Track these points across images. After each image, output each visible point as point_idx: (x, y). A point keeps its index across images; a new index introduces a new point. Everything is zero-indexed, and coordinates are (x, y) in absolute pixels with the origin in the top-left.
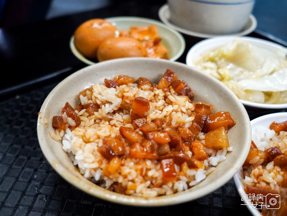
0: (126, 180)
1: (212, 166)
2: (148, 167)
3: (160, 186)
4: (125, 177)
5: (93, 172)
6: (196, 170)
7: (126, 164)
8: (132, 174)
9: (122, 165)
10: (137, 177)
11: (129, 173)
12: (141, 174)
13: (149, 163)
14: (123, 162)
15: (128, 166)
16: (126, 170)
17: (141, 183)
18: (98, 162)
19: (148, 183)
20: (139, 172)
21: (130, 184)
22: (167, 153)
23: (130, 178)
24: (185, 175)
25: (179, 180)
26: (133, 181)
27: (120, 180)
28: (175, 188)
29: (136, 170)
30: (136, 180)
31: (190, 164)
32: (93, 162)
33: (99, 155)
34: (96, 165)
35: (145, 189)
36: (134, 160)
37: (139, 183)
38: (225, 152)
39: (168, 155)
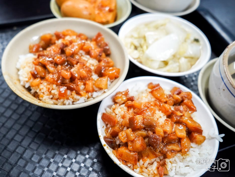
0: (40, 91)
1: (92, 97)
2: (53, 88)
3: (57, 99)
4: (40, 90)
5: (25, 83)
6: (81, 97)
7: (43, 84)
8: (44, 89)
9: (41, 83)
10: (46, 92)
11: (43, 89)
12: (48, 91)
13: (54, 86)
14: (42, 82)
15: (43, 85)
16: (41, 86)
17: (47, 95)
18: (28, 78)
19: (51, 96)
20: (47, 89)
21: (42, 94)
22: (66, 83)
23: (42, 91)
24: (73, 98)
25: (68, 99)
26: (43, 93)
27: (38, 91)
28: (64, 103)
29: (46, 88)
30: (45, 93)
31: (77, 92)
32: (26, 78)
33: (30, 75)
34: (27, 79)
35: (47, 98)
36: (47, 82)
37: (46, 95)
38: (103, 91)
39: (66, 85)
